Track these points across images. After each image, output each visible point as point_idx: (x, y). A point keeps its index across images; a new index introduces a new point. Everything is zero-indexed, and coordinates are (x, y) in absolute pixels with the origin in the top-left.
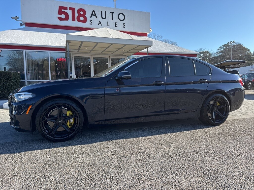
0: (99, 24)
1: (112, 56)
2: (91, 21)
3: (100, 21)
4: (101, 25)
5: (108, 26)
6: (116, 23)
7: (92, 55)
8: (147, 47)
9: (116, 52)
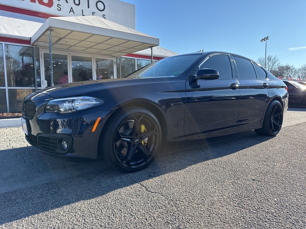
0: (70, 11)
1: (97, 55)
2: (59, 6)
3: (72, 8)
4: (74, 13)
5: (83, 15)
6: (93, 13)
7: (69, 52)
8: (151, 47)
9: (105, 50)
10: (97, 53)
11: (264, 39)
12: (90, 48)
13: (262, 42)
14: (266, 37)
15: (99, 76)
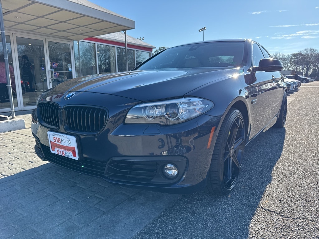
7: (13, 32)
8: (125, 30)
9: (64, 31)
10: (50, 35)
11: (201, 29)
12: (45, 27)
13: (200, 32)
14: (204, 28)
15: (54, 64)
